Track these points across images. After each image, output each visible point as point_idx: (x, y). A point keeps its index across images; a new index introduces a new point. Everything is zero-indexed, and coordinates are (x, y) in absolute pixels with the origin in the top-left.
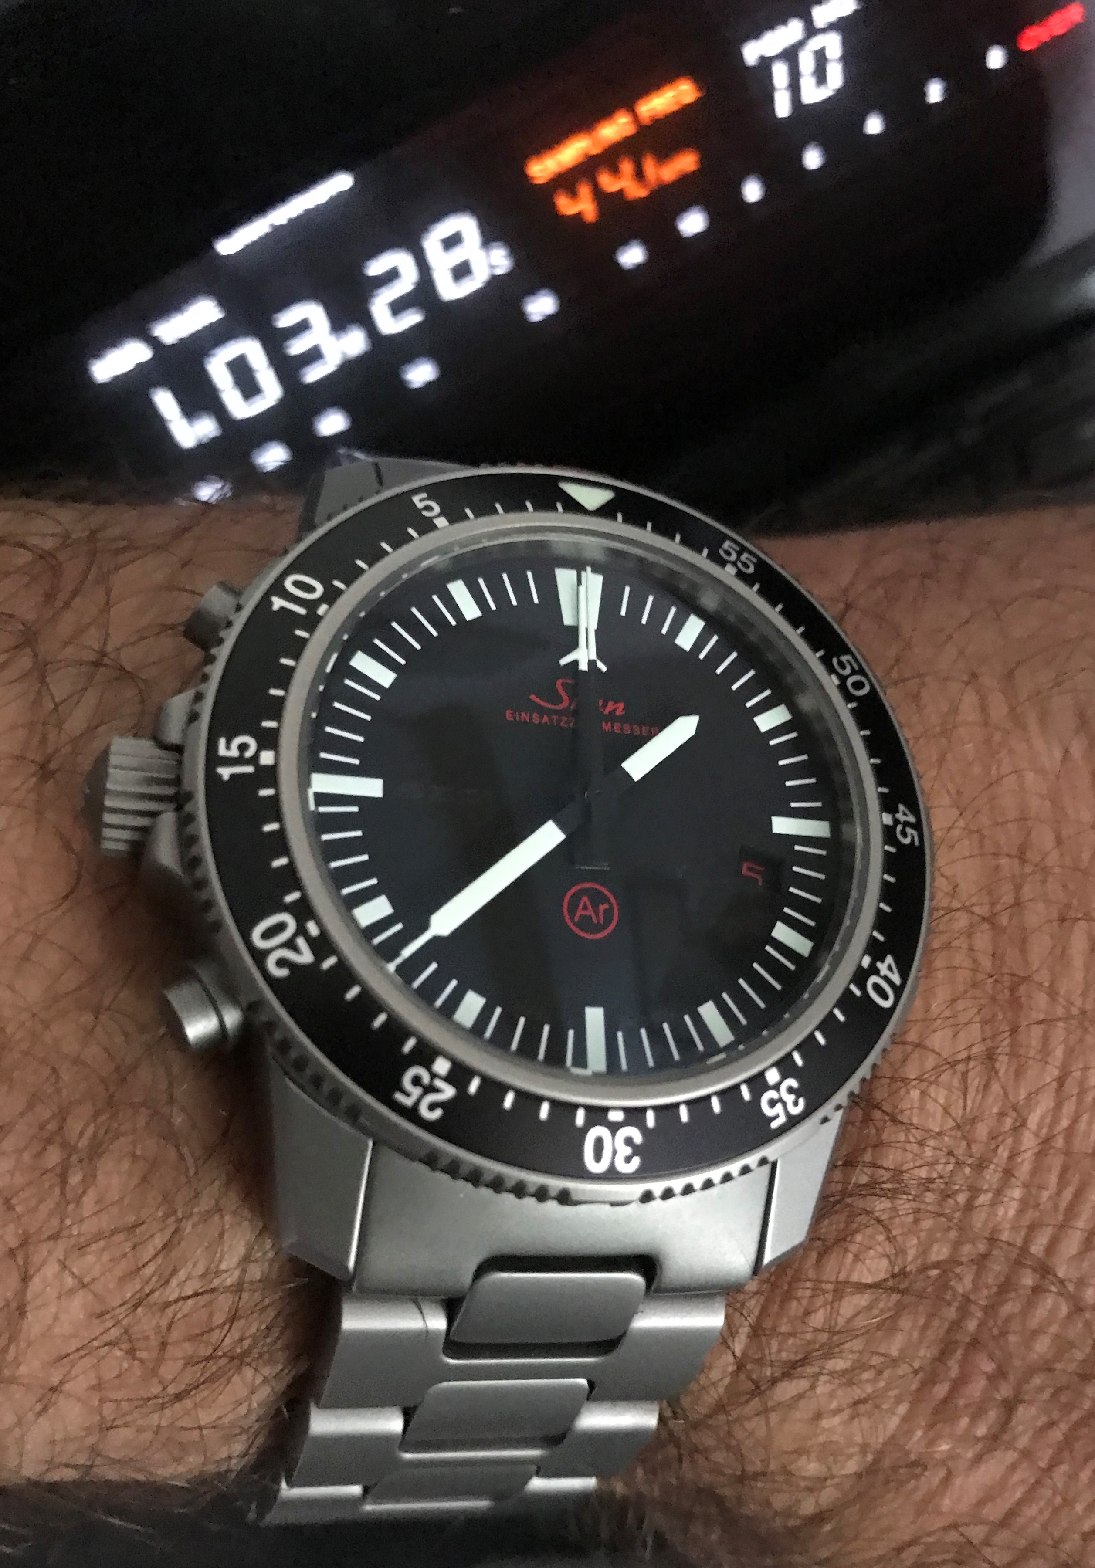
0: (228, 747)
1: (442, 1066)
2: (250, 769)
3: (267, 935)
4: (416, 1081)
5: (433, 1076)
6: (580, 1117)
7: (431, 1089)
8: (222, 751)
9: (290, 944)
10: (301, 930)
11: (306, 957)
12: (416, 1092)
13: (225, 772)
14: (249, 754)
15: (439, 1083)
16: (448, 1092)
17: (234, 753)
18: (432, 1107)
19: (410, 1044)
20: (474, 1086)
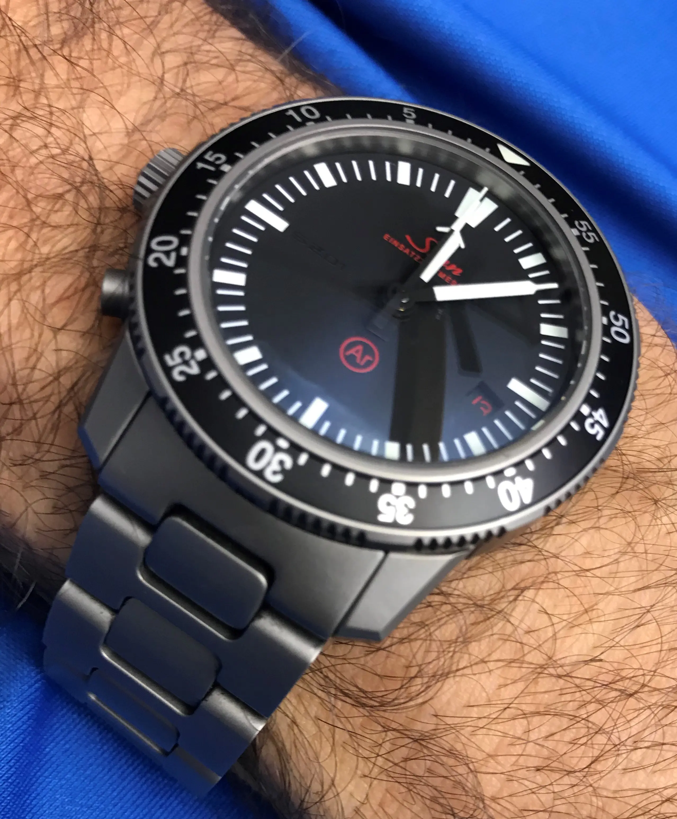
0: (211, 156)
1: (201, 354)
2: (212, 168)
3: (160, 243)
4: (182, 354)
5: (193, 357)
6: (261, 430)
7: (186, 363)
8: (207, 157)
9: (167, 254)
10: (177, 250)
11: (170, 263)
12: (178, 360)
13: (200, 165)
14: (218, 162)
15: (193, 363)
16: (194, 370)
17: (211, 159)
18: (182, 373)
19: (190, 334)
20: (211, 375)
